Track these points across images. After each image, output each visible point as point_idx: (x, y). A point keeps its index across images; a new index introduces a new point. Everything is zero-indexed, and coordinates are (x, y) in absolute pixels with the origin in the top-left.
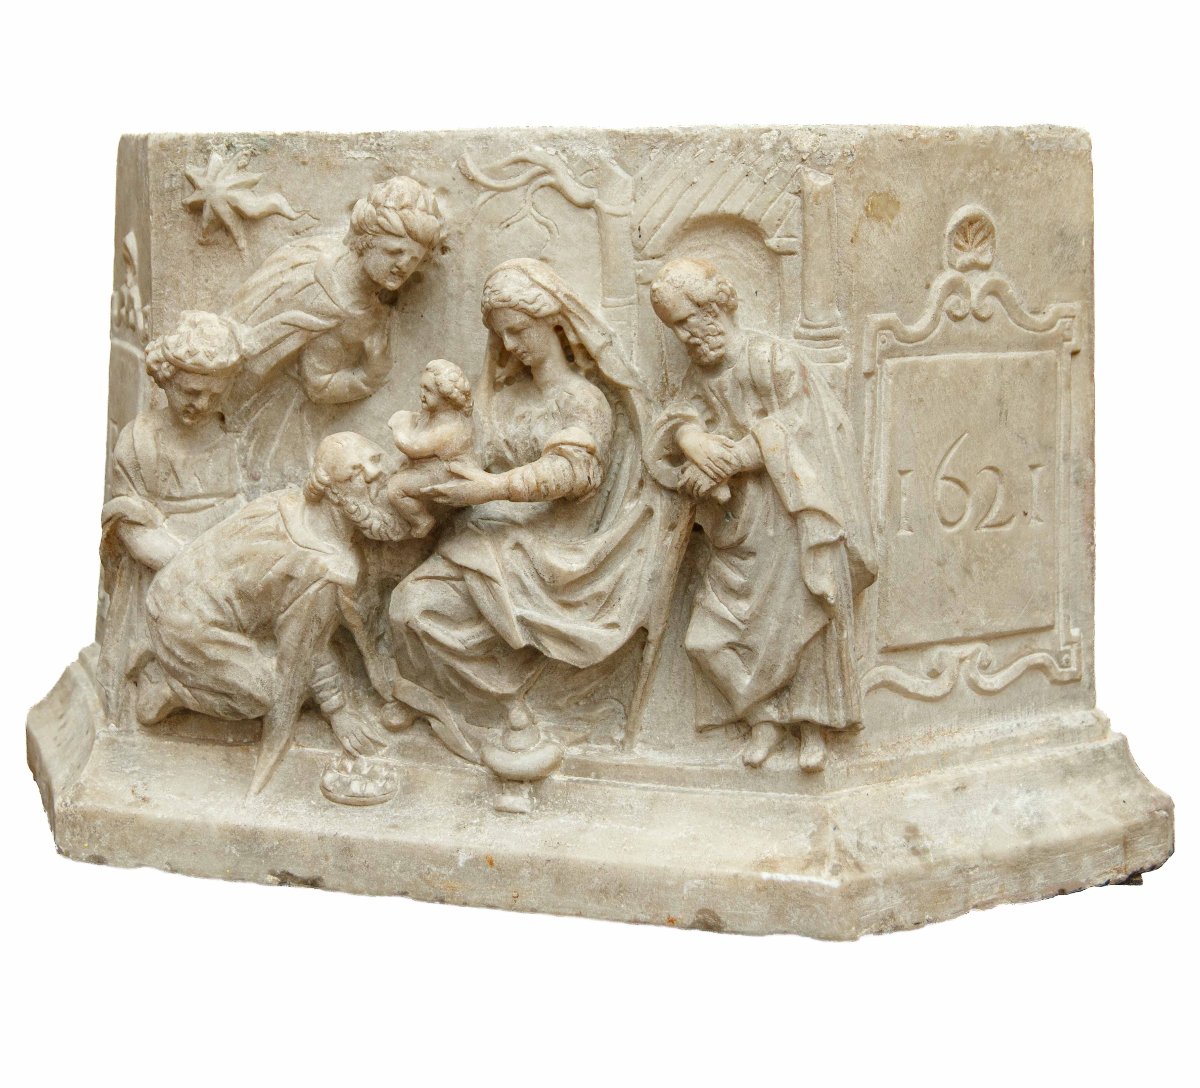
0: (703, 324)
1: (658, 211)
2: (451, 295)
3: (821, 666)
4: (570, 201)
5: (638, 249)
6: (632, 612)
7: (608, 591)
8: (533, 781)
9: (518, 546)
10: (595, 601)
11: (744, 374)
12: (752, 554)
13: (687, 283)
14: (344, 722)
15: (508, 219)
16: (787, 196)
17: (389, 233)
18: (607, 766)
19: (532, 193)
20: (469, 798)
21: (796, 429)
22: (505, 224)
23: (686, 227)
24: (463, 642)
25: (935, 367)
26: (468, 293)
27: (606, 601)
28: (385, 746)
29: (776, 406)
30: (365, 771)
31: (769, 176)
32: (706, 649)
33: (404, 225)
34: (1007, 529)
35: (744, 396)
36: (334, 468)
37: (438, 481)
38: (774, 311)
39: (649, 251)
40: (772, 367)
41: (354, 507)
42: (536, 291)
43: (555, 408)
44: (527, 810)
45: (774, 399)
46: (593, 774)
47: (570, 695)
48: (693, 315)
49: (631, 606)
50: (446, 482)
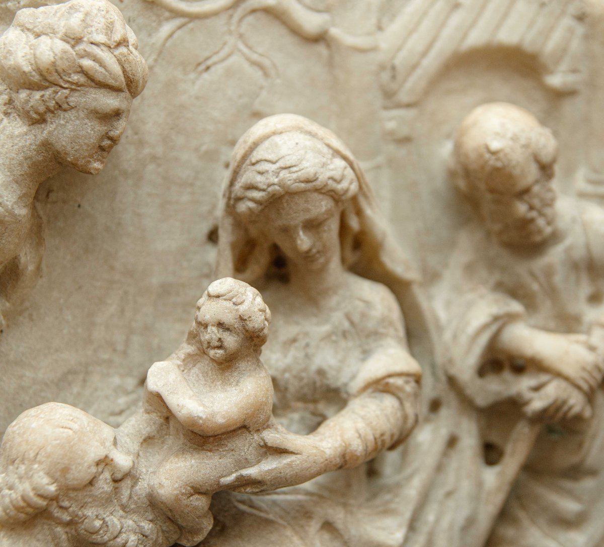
1: (416, 43)
2: (125, 174)
4: (296, 32)
5: (388, 95)
12: (593, 473)
15: (208, 58)
17: (102, 85)
22: (203, 67)
26: (151, 167)
33: (124, 71)
36: (65, 470)
37: (247, 464)
39: (404, 96)
41: (98, 523)
42: (339, 163)
43: (346, 324)
48: (536, 182)
50: (259, 462)
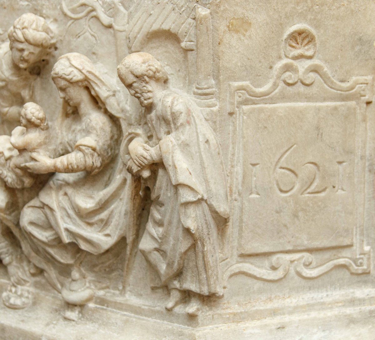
0: (140, 87)
3: (195, 264)
4: (102, 24)
5: (130, 48)
6: (117, 229)
7: (105, 218)
8: (80, 306)
9: (66, 194)
10: (100, 223)
11: (159, 113)
12: (163, 205)
13: (131, 66)
14: (12, 269)
15: (79, 33)
16: (190, 20)
17: (17, 41)
18: (111, 302)
19: (89, 20)
20: (56, 310)
21: (180, 142)
22: (78, 36)
23: (148, 37)
24: (47, 238)
25: (275, 110)
27: (105, 223)
28: (28, 282)
29: (173, 130)
30: (19, 293)
31: (182, 10)
32: (146, 251)
33: (24, 37)
34: (322, 195)
35: (160, 124)
38: (186, 80)
39: (133, 49)
40: (171, 109)
43: (85, 127)
44: (76, 319)
45: (172, 126)
46: (106, 305)
47: (100, 266)
48: (135, 82)
49: (116, 226)
50: (30, 162)
